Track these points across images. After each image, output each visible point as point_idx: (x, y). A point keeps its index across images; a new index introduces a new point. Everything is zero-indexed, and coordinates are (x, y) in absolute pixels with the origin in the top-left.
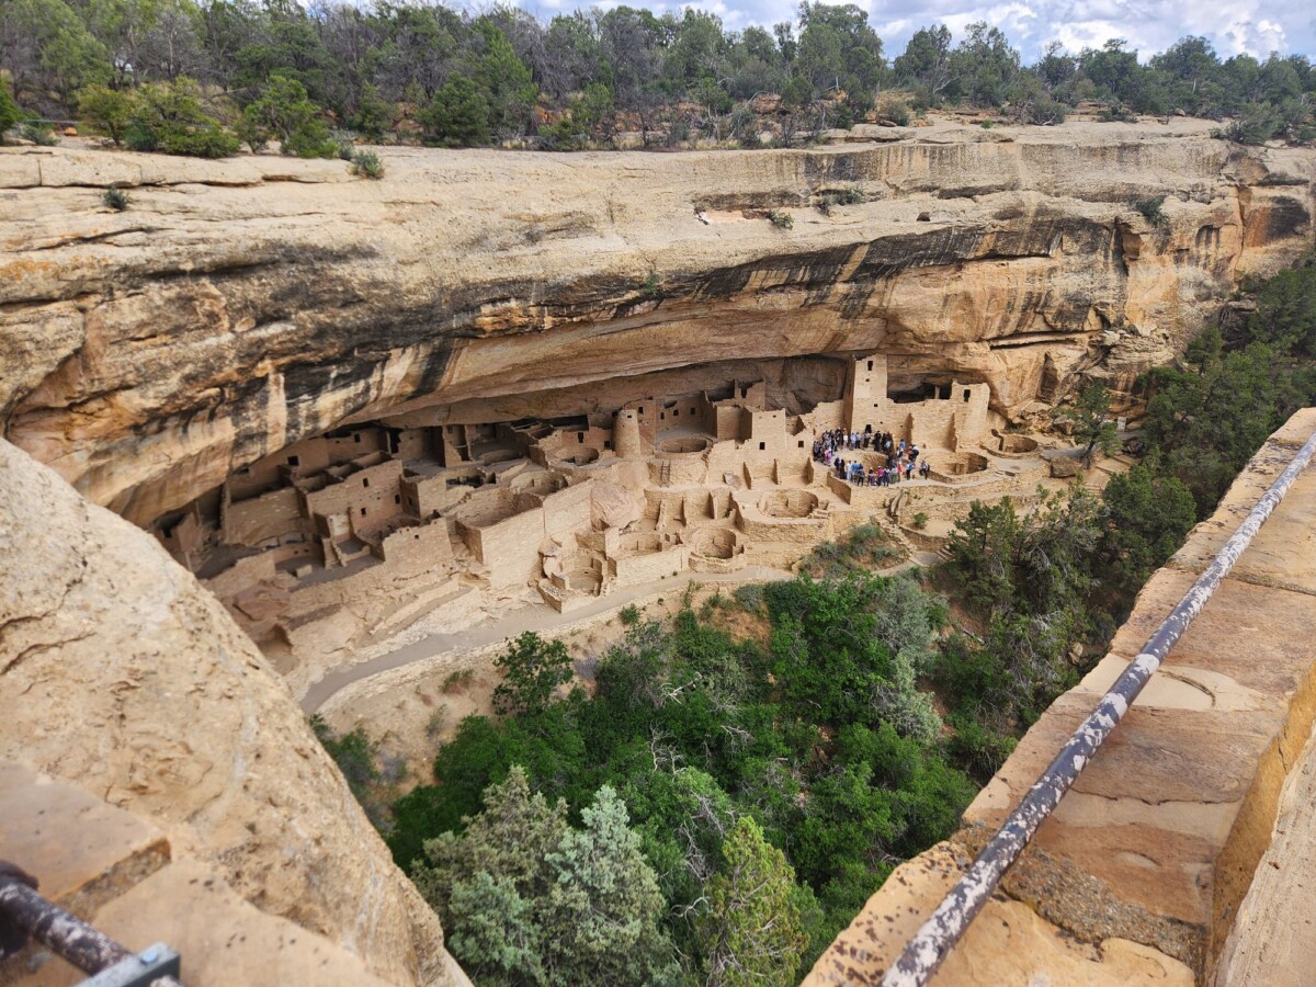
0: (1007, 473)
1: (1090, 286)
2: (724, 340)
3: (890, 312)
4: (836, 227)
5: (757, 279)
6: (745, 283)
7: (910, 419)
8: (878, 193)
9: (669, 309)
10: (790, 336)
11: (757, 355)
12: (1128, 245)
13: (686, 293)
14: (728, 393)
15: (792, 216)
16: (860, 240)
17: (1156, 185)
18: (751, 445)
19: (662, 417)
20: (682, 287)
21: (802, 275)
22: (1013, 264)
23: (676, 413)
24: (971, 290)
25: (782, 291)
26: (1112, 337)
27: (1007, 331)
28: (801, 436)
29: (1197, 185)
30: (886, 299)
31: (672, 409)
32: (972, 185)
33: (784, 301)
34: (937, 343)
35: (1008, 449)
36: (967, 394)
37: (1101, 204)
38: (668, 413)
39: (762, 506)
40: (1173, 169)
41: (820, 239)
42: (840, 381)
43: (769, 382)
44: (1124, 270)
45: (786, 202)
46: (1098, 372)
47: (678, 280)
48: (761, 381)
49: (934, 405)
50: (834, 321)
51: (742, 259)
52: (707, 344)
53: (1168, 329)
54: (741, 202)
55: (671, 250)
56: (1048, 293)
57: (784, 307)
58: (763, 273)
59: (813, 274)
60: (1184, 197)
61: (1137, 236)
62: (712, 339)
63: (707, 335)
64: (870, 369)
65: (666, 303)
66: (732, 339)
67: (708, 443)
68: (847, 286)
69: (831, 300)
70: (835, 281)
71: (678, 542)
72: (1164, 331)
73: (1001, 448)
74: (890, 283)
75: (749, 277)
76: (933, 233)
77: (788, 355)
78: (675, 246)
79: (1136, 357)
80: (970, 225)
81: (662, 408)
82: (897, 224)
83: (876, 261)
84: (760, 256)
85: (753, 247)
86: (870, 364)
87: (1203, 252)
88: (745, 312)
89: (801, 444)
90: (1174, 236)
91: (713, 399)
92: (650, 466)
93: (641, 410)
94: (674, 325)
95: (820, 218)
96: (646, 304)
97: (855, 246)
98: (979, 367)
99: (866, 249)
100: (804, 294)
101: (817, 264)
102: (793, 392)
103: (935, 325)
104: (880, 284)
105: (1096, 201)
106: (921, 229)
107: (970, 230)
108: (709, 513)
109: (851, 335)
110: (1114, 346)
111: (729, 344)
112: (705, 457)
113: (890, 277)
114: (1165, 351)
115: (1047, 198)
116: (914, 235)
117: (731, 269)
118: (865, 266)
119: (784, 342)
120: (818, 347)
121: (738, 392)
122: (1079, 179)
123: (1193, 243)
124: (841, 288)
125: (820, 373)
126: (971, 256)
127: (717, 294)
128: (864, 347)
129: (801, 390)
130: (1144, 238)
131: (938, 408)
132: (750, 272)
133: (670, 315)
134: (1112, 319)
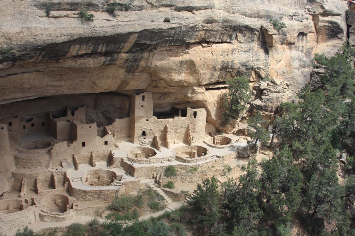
0: (217, 156)
1: (252, 59)
2: (58, 84)
3: (152, 69)
4: (120, 23)
5: (74, 50)
6: (67, 52)
7: (166, 128)
8: (142, 6)
9: (22, 66)
10: (97, 82)
11: (79, 92)
12: (267, 40)
13: (31, 57)
14: (64, 113)
15: (94, 15)
16: (133, 30)
17: (278, 11)
18: (77, 144)
19: (24, 127)
20: (29, 54)
21: (102, 48)
22: (214, 46)
23: (33, 125)
24: (194, 59)
25: (90, 57)
26: (263, 85)
27: (213, 81)
28: (106, 138)
29: (296, 13)
30: (149, 62)
31: (30, 123)
32: (191, 5)
33: (92, 62)
34: (178, 87)
35: (217, 143)
36: (195, 114)
37: (254, 19)
38: (28, 125)
39: (84, 179)
40: (285, 5)
41: (111, 29)
42: (127, 107)
43: (88, 107)
44: (267, 52)
45: (91, 8)
46: (258, 102)
47: (25, 50)
48: (83, 106)
49: (179, 120)
50: (122, 73)
51: (64, 39)
52: (48, 86)
53: (288, 81)
54: (64, 7)
55: (21, 32)
56: (232, 62)
57: (92, 66)
58: (77, 47)
59: (107, 48)
60: (291, 18)
61: (271, 35)
62: (50, 83)
63: (46, 81)
64: (143, 100)
65: (17, 63)
66: (63, 83)
67: (52, 143)
68: (127, 55)
69: (119, 62)
70: (120, 52)
71: (33, 204)
72: (287, 82)
73: (214, 143)
74: (151, 54)
75: (69, 48)
76: (172, 29)
77: (97, 92)
78: (24, 30)
79: (275, 95)
80: (191, 25)
81: (24, 123)
82: (153, 23)
83: (142, 42)
84: (75, 37)
85: (72, 32)
86: (143, 97)
87: (301, 45)
88: (69, 68)
89: (106, 143)
90: (288, 36)
91: (55, 117)
92: (16, 158)
93: (10, 124)
94: (26, 75)
95: (110, 18)
96: (6, 63)
97: (130, 33)
98: (200, 99)
99: (136, 35)
100: (103, 59)
101: (109, 42)
102: (102, 113)
103: (177, 77)
104: (145, 55)
105: (251, 17)
106: (165, 26)
107: (191, 28)
108: (52, 185)
109: (131, 82)
110: (265, 89)
111: (60, 86)
112: (49, 152)
113: (151, 51)
114: (288, 92)
115: (228, 14)
116: (162, 29)
117: (58, 44)
118: (136, 45)
119: (94, 85)
120: (114, 87)
121: (69, 113)
122: (243, 6)
123: (296, 40)
124: (124, 56)
125: (117, 102)
126: (193, 41)
127: (50, 58)
128: (139, 88)
129: (106, 111)
130: (274, 36)
131: (181, 122)
132: (70, 46)
133: (23, 70)
134: (263, 75)
